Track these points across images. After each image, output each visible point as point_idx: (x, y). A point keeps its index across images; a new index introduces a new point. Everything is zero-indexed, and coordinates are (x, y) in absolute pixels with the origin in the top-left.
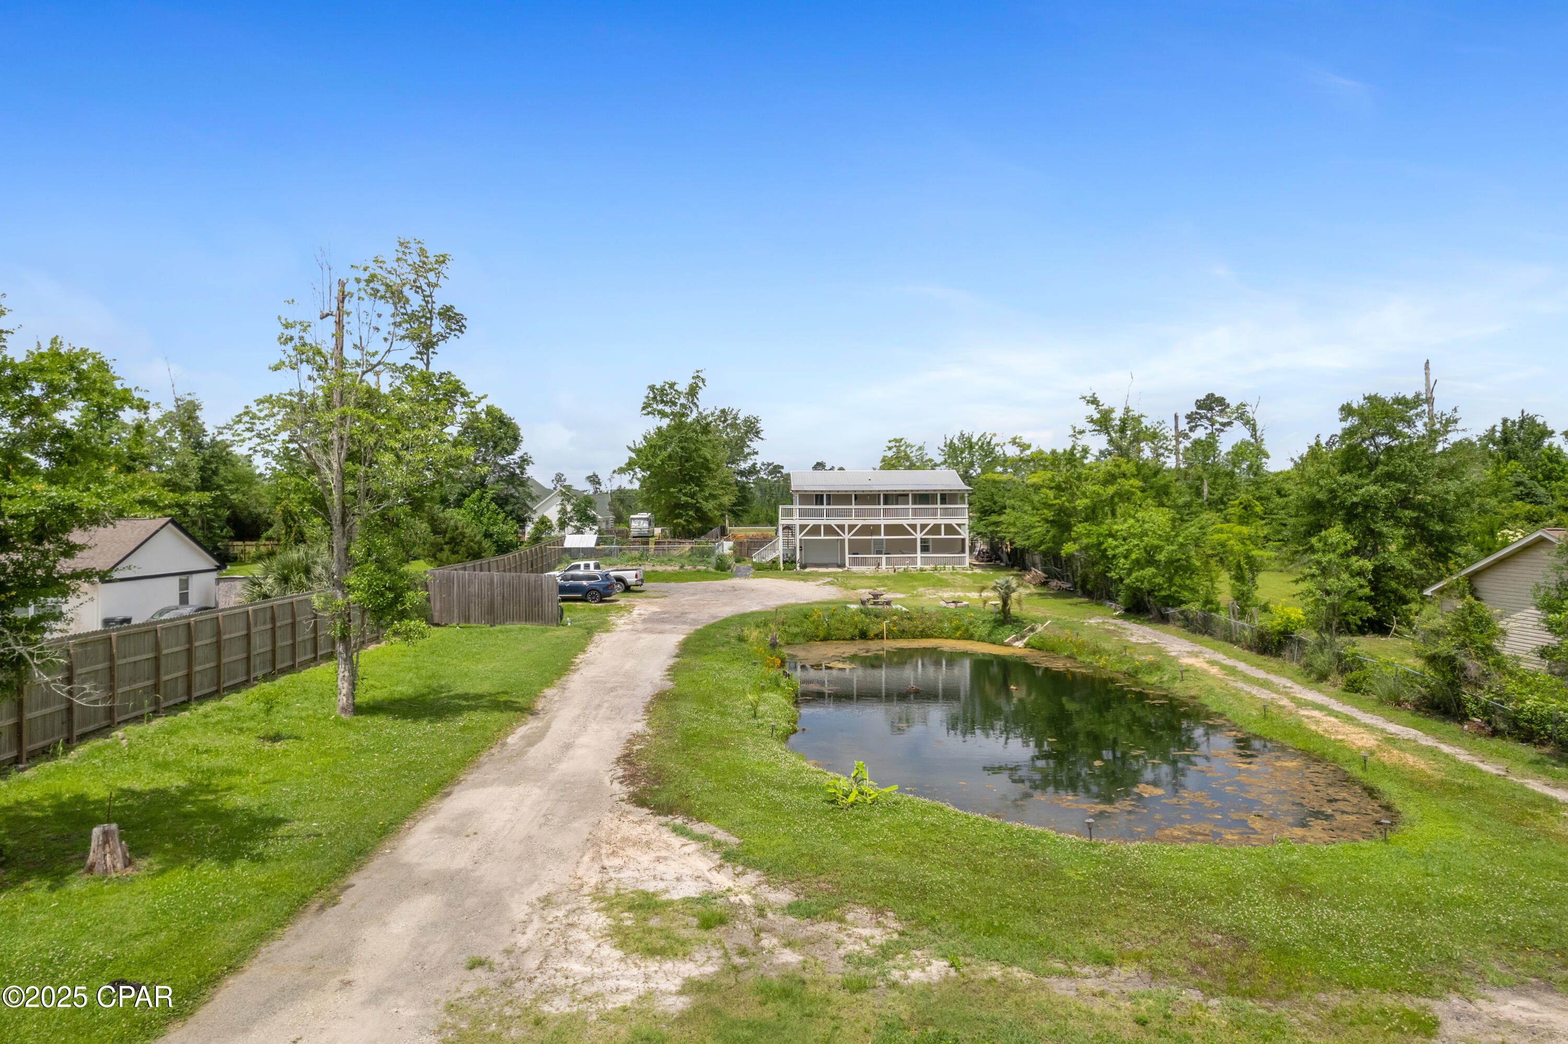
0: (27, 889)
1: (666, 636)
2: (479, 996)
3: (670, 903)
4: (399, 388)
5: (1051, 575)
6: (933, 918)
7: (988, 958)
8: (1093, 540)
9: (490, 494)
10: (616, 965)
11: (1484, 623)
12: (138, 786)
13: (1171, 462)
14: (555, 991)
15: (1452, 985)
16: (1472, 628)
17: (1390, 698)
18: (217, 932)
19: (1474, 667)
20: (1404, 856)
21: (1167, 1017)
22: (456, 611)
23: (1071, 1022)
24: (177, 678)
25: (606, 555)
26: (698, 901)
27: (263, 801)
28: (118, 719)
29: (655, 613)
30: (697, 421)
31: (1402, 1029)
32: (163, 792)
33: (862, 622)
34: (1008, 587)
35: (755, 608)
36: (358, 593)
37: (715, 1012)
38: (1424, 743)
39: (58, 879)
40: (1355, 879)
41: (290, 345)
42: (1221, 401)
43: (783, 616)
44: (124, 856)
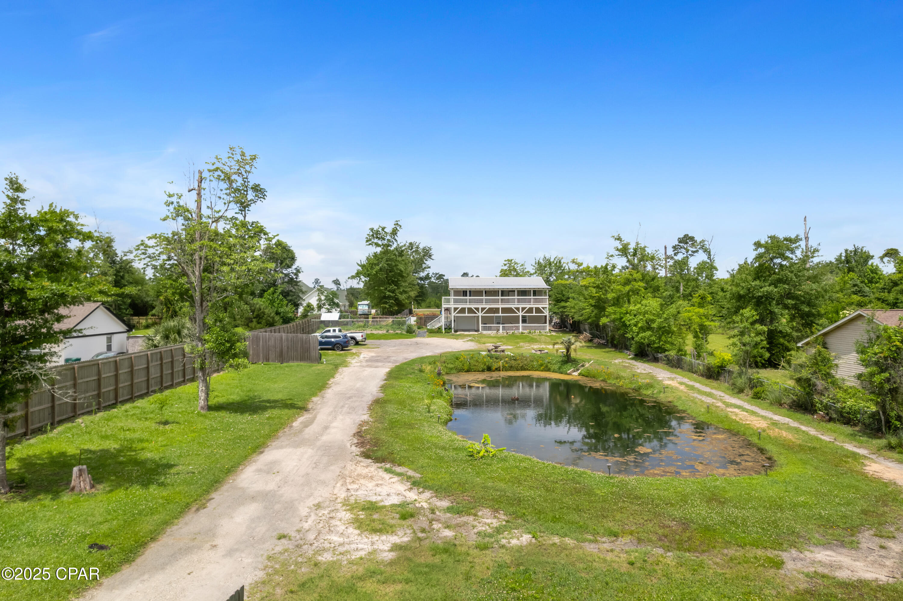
0: (39, 500)
1: (380, 369)
2: (284, 553)
3: (384, 507)
4: (229, 230)
5: (594, 336)
6: (524, 514)
7: (552, 533)
8: (618, 316)
9: (279, 290)
10: (356, 537)
11: (826, 361)
12: (93, 448)
13: (662, 273)
14: (324, 550)
15: (793, 545)
16: (820, 363)
17: (776, 402)
18: (143, 521)
19: (820, 384)
20: (775, 482)
21: (645, 561)
22: (261, 355)
23: (595, 564)
24: (109, 391)
25: (345, 325)
26: (399, 506)
27: (161, 455)
28: (78, 413)
29: (372, 357)
30: (396, 249)
31: (764, 566)
32: (107, 451)
33: (489, 362)
34: (570, 342)
35: (429, 354)
36: (210, 344)
37: (409, 560)
38: (792, 425)
39: (56, 495)
40: (748, 494)
41: (171, 208)
42: (692, 239)
43: (444, 358)
44: (90, 483)
